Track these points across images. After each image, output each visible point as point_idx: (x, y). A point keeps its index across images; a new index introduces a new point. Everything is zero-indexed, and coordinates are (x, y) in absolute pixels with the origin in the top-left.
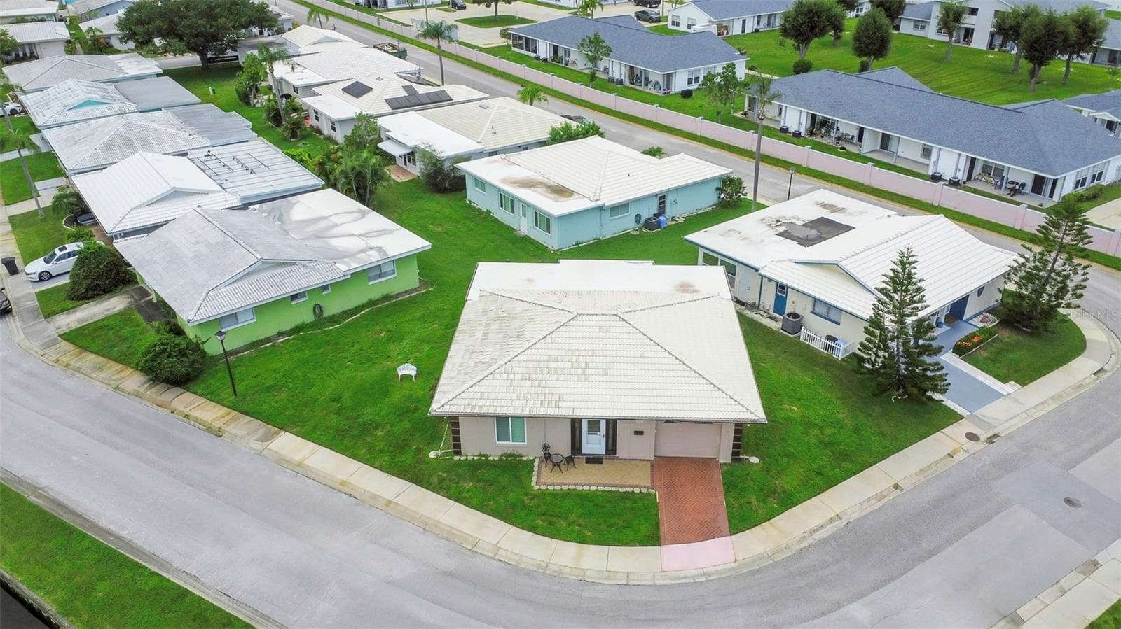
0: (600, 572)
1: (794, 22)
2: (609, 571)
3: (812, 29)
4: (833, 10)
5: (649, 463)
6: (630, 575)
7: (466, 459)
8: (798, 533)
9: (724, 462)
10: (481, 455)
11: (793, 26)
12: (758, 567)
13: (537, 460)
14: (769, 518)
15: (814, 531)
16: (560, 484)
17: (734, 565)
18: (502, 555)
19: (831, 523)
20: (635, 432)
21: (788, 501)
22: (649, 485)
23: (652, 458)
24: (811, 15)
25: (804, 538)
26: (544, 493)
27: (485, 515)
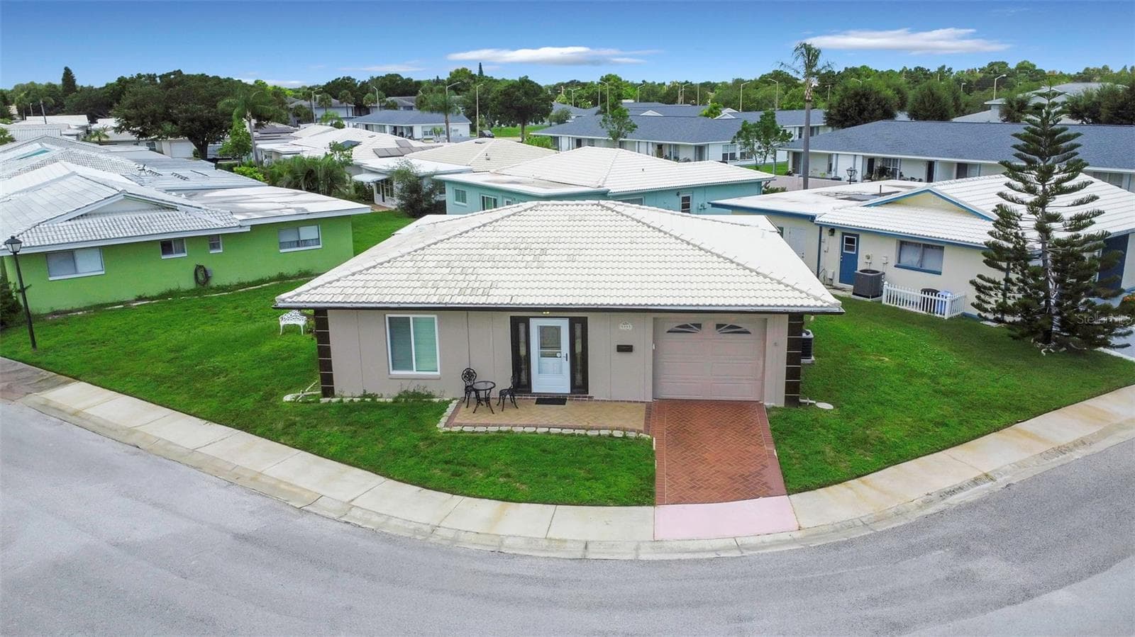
0: (530, 540)
1: (839, 107)
2: (550, 539)
3: (861, 112)
4: (883, 93)
5: (645, 405)
6: (590, 546)
7: (341, 401)
8: (917, 495)
9: (773, 404)
10: (365, 396)
11: (839, 111)
12: (846, 539)
13: (455, 402)
14: (858, 472)
15: (948, 493)
16: (487, 426)
17: (797, 535)
18: (356, 516)
19: (977, 484)
20: (618, 346)
21: (892, 455)
22: (642, 428)
23: (650, 400)
24: (858, 97)
25: (928, 503)
26: (454, 437)
27: (345, 466)
